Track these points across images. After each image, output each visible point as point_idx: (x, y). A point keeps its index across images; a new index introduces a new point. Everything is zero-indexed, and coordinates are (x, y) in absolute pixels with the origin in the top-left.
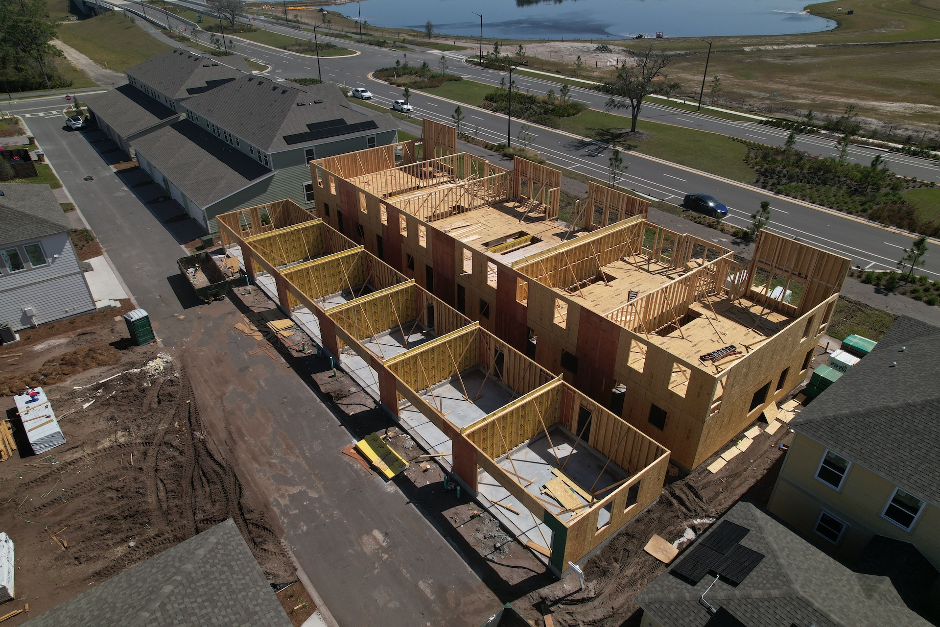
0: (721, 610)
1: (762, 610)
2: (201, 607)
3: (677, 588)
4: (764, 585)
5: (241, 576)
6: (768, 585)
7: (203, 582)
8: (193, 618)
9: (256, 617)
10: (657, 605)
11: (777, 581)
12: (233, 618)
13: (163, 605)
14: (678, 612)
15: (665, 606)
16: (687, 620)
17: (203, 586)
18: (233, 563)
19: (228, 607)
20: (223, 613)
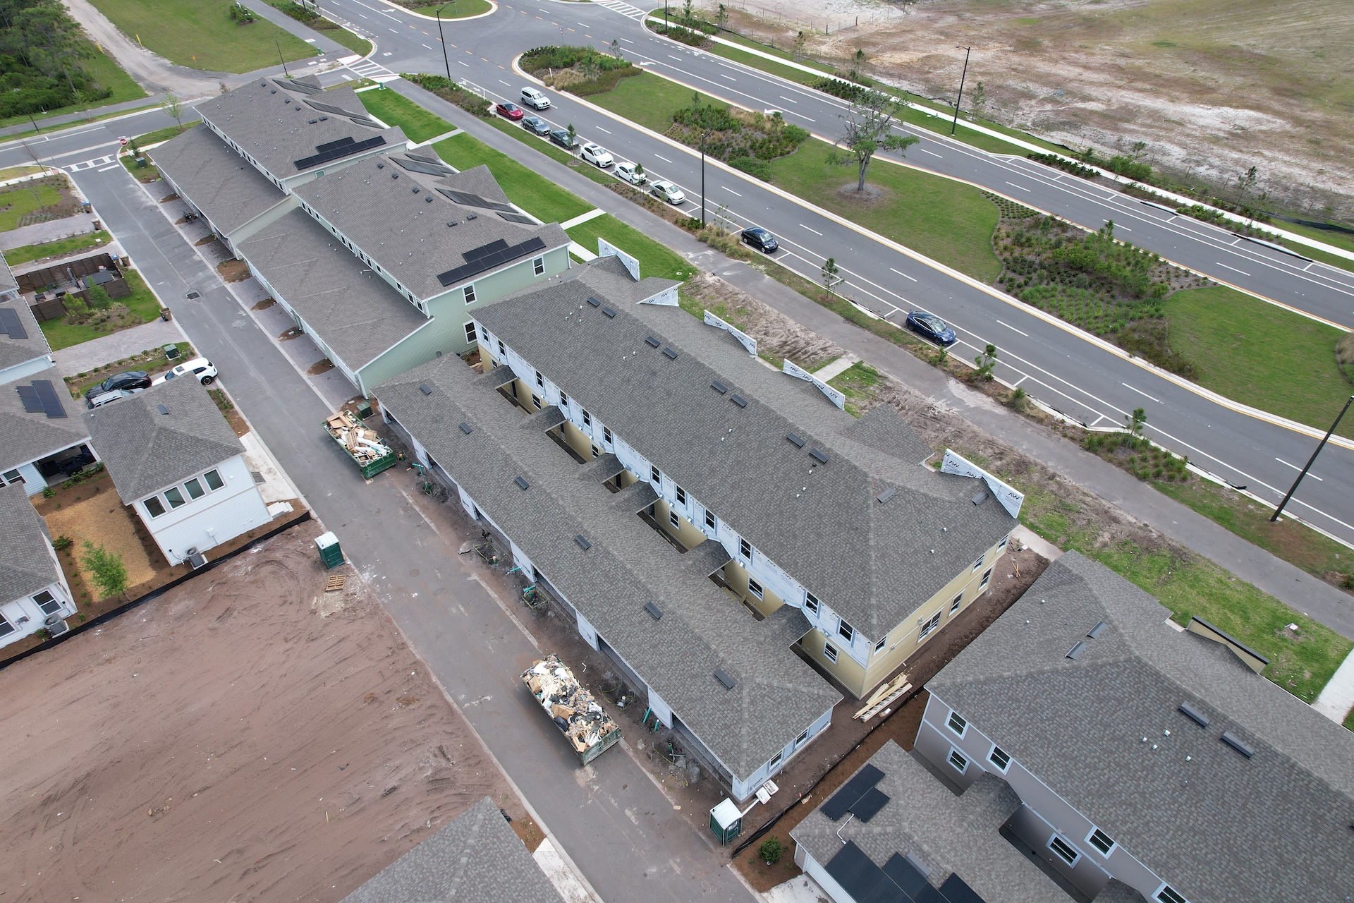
0: (850, 843)
1: (878, 842)
2: (489, 871)
3: (822, 824)
4: (884, 822)
5: (506, 845)
6: (887, 823)
7: (484, 852)
8: (486, 879)
9: (523, 874)
10: (805, 838)
11: (894, 820)
12: (509, 876)
13: (465, 872)
14: (820, 844)
15: (811, 839)
16: (825, 849)
17: (484, 855)
18: (499, 835)
19: (504, 868)
20: (503, 874)
